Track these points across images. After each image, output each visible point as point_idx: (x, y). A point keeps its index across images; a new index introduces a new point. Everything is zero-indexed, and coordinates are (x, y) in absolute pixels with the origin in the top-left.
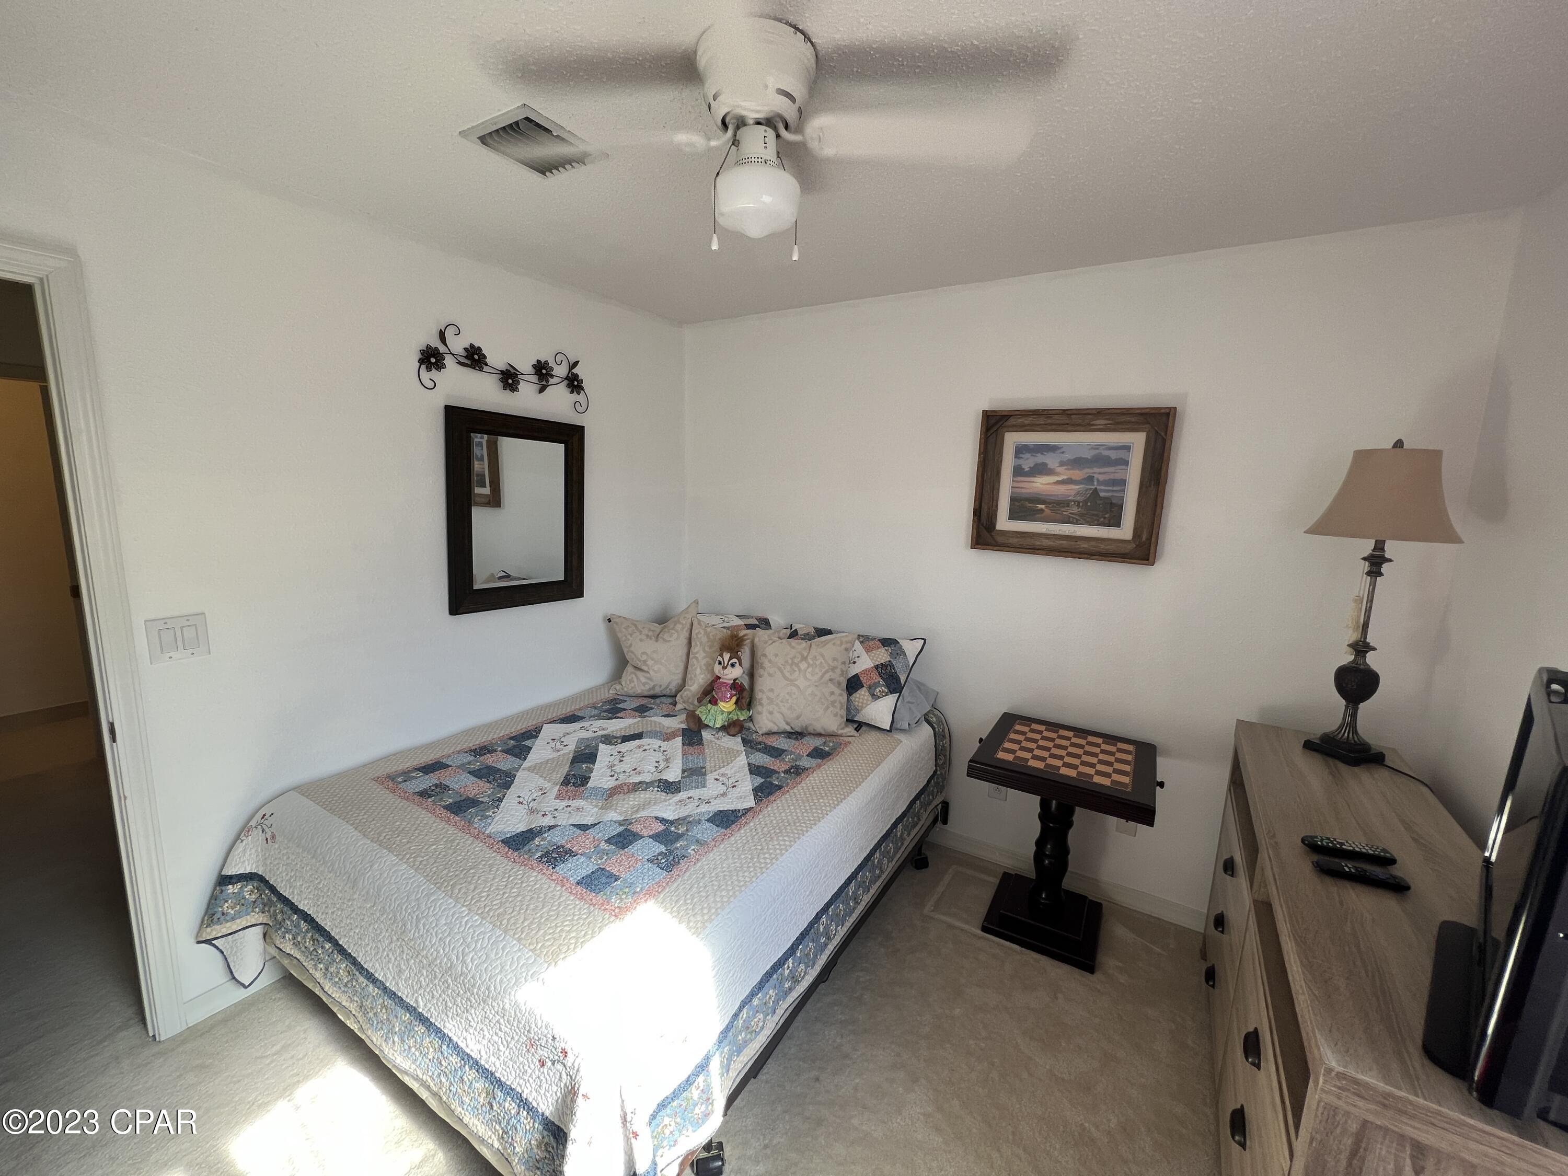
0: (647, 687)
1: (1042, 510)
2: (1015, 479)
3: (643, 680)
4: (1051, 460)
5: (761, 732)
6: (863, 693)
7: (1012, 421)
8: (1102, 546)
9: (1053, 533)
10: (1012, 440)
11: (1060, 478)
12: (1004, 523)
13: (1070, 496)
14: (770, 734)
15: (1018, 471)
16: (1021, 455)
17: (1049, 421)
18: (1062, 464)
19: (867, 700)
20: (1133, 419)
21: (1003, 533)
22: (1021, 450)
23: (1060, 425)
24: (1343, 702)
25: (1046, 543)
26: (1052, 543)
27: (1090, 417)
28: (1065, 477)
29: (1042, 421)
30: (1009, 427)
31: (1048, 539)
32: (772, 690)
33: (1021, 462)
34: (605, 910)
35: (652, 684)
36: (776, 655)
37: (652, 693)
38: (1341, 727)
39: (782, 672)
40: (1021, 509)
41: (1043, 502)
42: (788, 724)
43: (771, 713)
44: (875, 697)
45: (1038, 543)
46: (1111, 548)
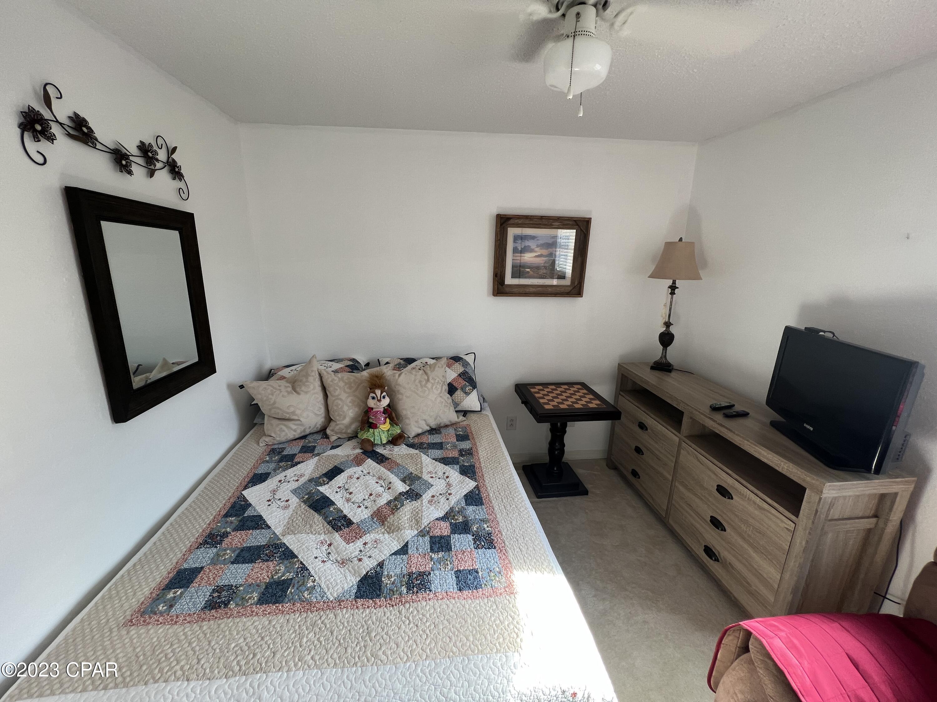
0: (299, 431)
1: (528, 272)
2: (514, 255)
3: (294, 427)
4: (531, 244)
5: (411, 437)
6: (459, 393)
7: (512, 221)
8: (558, 289)
9: (534, 284)
10: (512, 232)
11: (537, 254)
12: (509, 280)
13: (542, 263)
14: (418, 435)
15: (515, 250)
16: (517, 241)
17: (531, 222)
18: (538, 246)
19: (463, 397)
20: (571, 223)
21: (510, 286)
22: (516, 238)
23: (537, 224)
24: (662, 347)
25: (532, 290)
26: (534, 290)
27: (551, 220)
28: (540, 254)
29: (527, 222)
30: (510, 224)
31: (533, 287)
32: (414, 407)
33: (517, 245)
34: (501, 594)
35: (303, 428)
36: (408, 383)
37: (303, 434)
38: (661, 357)
39: (417, 394)
40: (518, 272)
41: (529, 268)
42: (428, 425)
43: (417, 422)
44: (467, 394)
45: (528, 290)
46: (562, 290)
